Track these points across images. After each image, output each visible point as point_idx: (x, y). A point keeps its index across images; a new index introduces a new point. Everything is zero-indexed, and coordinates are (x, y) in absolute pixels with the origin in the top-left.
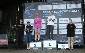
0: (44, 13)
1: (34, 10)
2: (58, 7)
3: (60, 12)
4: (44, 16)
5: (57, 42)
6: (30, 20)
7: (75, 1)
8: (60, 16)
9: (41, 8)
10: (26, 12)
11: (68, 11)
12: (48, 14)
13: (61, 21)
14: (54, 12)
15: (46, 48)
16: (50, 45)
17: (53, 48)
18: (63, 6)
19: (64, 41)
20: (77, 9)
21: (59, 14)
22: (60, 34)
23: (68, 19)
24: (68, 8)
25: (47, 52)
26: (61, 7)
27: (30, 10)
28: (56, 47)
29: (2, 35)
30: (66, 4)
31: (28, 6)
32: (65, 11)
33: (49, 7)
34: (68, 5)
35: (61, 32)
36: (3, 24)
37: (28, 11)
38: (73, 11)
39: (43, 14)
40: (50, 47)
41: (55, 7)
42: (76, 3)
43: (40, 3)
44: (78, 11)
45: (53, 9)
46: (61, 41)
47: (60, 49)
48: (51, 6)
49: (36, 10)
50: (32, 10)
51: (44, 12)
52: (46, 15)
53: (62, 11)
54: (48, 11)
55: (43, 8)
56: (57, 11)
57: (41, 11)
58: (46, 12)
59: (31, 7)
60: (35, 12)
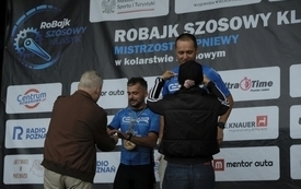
0: (120, 43)
1: (67, 22)
3: (223, 25)
4: (118, 63)
8: (222, 54)
11: (273, 19)
12: (143, 48)
14: (181, 30)
21: (215, 41)
24: (273, 0)
27: (44, 25)
32: (251, 22)
45: (179, 10)
49: (73, 25)
50: (55, 24)
51: (119, 35)
52: (132, 57)
53: (236, 23)
54: (147, 30)
55: (116, 10)
56: (202, 24)
57: (106, 28)
58: (134, 31)
59: (50, 7)
60: (72, 35)
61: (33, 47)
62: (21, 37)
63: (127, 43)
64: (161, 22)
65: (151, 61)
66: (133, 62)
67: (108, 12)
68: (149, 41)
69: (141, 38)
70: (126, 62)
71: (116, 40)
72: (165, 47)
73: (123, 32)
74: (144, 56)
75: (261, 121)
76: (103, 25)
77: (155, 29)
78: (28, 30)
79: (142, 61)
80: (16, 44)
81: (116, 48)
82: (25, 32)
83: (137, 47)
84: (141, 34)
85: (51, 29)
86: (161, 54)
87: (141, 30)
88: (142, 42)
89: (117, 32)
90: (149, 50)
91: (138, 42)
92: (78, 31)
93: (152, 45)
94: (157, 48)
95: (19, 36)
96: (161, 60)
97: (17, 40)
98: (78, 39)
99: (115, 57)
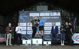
2: (44, 15)
3: (46, 18)
5: (43, 40)
6: (24, 23)
7: (56, 10)
9: (32, 15)
11: (51, 18)
13: (46, 24)
15: (35, 45)
16: (37, 42)
17: (40, 45)
18: (48, 14)
19: (48, 39)
20: (57, 16)
21: (45, 19)
22: (45, 34)
23: (51, 23)
24: (51, 15)
25: (34, 48)
26: (46, 15)
28: (42, 43)
29: (2, 34)
30: (50, 13)
31: (22, 13)
32: (49, 18)
33: (37, 15)
34: (51, 13)
35: (46, 32)
36: (4, 27)
38: (54, 18)
40: (37, 43)
41: (42, 14)
42: (57, 12)
43: (31, 11)
44: (58, 17)
45: (40, 16)
46: (46, 39)
47: (45, 45)
48: (39, 13)
49: (28, 16)
50: (25, 16)
53: (47, 18)
61: (22, 18)
62: (21, 17)
75: (50, 28)
76: (31, 17)
87: (36, 17)
98: (28, 18)
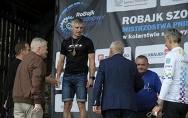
0: (126, 25)
1: (93, 13)
4: (125, 37)
9: (118, 5)
10: (65, 25)
12: (140, 28)
14: (164, 16)
21: (187, 23)
27: (78, 15)
37: (69, 21)
39: (124, 29)
45: (163, 4)
49: (96, 14)
50: (85, 14)
51: (125, 20)
52: (134, 33)
54: (143, 17)
55: (123, 4)
56: (178, 12)
57: (117, 16)
58: (135, 17)
59: (82, 3)
60: (96, 20)
62: (65, 22)
63: (130, 25)
64: (151, 11)
65: (145, 36)
66: (134, 37)
67: (118, 6)
68: (144, 24)
69: (139, 22)
70: (130, 37)
71: (124, 23)
72: (154, 27)
73: (128, 18)
74: (140, 33)
76: (115, 13)
77: (148, 16)
78: (69, 18)
79: (140, 36)
80: (62, 26)
81: (123, 28)
82: (67, 19)
83: (136, 27)
84: (139, 19)
85: (83, 17)
86: (152, 32)
87: (139, 17)
88: (139, 24)
89: (124, 18)
90: (144, 29)
91: (137, 24)
92: (99, 18)
93: (146, 26)
94: (149, 28)
95: (63, 21)
96: (151, 35)
97: (62, 24)
98: (99, 23)
99: (123, 34)
